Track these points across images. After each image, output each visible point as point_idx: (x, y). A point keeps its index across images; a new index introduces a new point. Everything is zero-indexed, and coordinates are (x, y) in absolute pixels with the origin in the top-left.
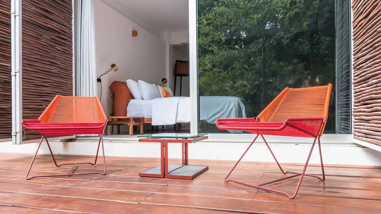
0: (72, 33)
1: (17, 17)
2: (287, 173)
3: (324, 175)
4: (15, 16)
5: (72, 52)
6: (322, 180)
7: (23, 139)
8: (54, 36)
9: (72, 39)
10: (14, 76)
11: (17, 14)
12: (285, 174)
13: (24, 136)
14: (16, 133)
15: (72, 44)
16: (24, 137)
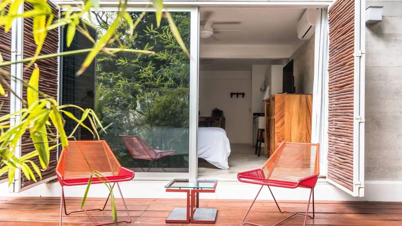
0: (57, 62)
1: (18, 56)
2: (284, 212)
3: (314, 213)
4: (16, 56)
5: (57, 84)
6: (312, 218)
7: (21, 186)
8: (45, 70)
9: (57, 70)
10: (14, 120)
11: (19, 53)
12: (282, 213)
13: (23, 183)
14: (15, 180)
15: (57, 74)
16: (22, 185)
